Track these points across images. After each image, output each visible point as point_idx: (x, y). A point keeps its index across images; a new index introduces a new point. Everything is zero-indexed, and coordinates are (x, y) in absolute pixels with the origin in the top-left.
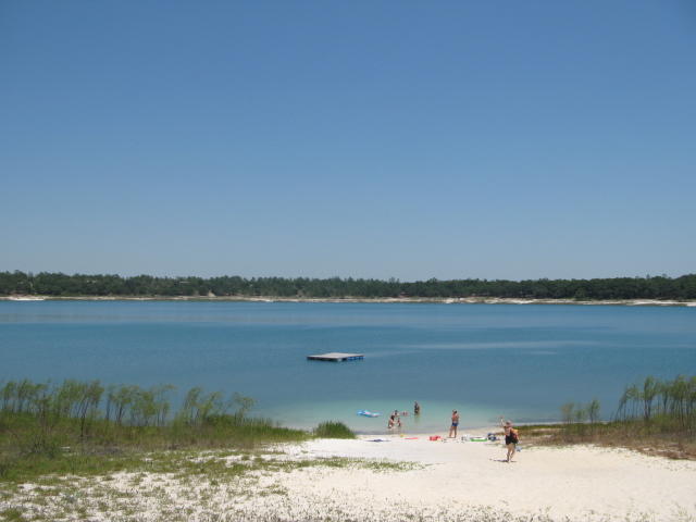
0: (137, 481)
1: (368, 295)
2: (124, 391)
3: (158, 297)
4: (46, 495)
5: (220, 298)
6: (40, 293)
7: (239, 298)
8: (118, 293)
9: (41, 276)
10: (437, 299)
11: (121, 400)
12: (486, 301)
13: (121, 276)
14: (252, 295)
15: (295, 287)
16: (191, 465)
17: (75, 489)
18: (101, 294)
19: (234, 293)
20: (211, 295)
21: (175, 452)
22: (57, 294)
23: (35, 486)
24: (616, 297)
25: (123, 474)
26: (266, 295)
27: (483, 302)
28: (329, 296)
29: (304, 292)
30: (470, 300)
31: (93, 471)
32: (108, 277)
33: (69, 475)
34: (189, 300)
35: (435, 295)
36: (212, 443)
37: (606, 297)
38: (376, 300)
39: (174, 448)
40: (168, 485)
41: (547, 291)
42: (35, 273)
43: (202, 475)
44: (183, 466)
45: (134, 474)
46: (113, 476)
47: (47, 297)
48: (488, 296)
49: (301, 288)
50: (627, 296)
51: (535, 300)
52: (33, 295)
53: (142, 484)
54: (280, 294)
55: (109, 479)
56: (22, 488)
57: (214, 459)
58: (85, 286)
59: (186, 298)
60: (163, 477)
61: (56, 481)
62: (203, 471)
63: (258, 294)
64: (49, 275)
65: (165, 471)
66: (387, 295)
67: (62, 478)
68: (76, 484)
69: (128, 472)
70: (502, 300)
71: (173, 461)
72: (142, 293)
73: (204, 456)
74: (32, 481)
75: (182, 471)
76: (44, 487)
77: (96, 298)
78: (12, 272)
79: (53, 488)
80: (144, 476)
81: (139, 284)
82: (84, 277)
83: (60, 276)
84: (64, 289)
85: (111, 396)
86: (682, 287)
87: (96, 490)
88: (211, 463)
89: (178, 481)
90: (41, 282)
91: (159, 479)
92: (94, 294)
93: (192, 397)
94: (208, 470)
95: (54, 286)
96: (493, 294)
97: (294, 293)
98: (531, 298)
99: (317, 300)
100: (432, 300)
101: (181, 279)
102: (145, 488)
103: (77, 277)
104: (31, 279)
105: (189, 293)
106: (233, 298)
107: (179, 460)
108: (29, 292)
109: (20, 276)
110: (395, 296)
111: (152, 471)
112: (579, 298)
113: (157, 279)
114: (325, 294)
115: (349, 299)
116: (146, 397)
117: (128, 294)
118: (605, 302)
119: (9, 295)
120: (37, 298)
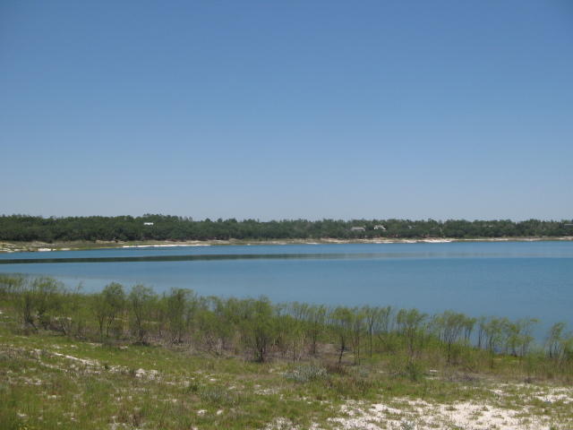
0: (476, 415)
2: (495, 323)
3: (545, 238)
4: (389, 418)
6: (448, 236)
8: (510, 234)
9: (448, 222)
11: (491, 330)
13: (513, 221)
16: (537, 403)
17: (417, 416)
18: (496, 236)
21: (528, 386)
22: (461, 236)
23: (385, 408)
25: (467, 405)
31: (441, 398)
32: (502, 222)
33: (419, 401)
36: (568, 380)
39: (529, 381)
40: (505, 424)
42: (444, 221)
43: (544, 417)
44: (529, 403)
45: (477, 407)
46: (457, 407)
47: (451, 240)
52: (442, 237)
53: (480, 419)
55: (452, 409)
56: (374, 408)
57: (564, 399)
58: (483, 229)
60: (504, 413)
61: (405, 405)
62: (546, 413)
64: (455, 222)
65: (508, 406)
67: (410, 403)
68: (420, 410)
69: (472, 404)
71: (521, 396)
72: (531, 234)
73: (556, 393)
74: (386, 401)
75: (526, 409)
76: (391, 410)
77: (492, 239)
78: (426, 220)
79: (399, 411)
80: (485, 409)
81: (527, 227)
82: (482, 223)
83: (463, 222)
84: (466, 233)
85: (482, 326)
87: (436, 419)
88: (559, 403)
89: (516, 421)
90: (448, 227)
91: (500, 416)
92: (491, 236)
93: (556, 331)
94: (553, 411)
95: (458, 230)
101: (566, 222)
102: (481, 424)
103: (476, 222)
104: (441, 225)
107: (528, 395)
108: (439, 236)
109: (432, 223)
111: (497, 406)
113: (544, 222)
116: (513, 328)
117: (519, 235)
119: (425, 238)
120: (445, 241)
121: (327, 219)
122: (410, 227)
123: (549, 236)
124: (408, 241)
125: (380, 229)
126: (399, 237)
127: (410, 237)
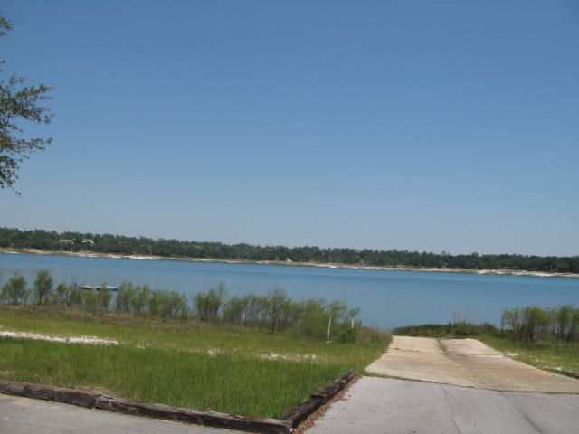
1: (416, 265)
3: (246, 261)
5: (295, 263)
6: (155, 254)
7: (311, 264)
8: (215, 256)
10: (473, 271)
12: (514, 273)
13: (223, 243)
14: (322, 262)
15: (357, 257)
18: (202, 257)
19: (307, 260)
20: (289, 261)
22: (168, 255)
26: (333, 262)
27: (510, 274)
28: (384, 265)
29: (365, 261)
30: (499, 272)
32: (213, 244)
34: (269, 264)
35: (473, 267)
38: (423, 269)
41: (569, 266)
47: (157, 257)
48: (517, 269)
49: (362, 258)
51: (556, 274)
52: (149, 255)
54: (345, 262)
58: (190, 250)
59: (267, 262)
63: (327, 261)
66: (432, 265)
70: (527, 273)
72: (234, 257)
77: (196, 260)
82: (192, 243)
83: (173, 242)
84: (174, 252)
92: (196, 257)
95: (166, 249)
96: (522, 268)
97: (357, 262)
98: (553, 272)
99: (373, 268)
100: (468, 270)
105: (271, 258)
106: (305, 264)
108: (146, 253)
110: (439, 267)
114: (381, 263)
115: (401, 268)
117: (222, 258)
119: (131, 254)
120: (151, 258)
121: (39, 229)
122: (120, 243)
123: (251, 259)
124: (114, 257)
125: (88, 243)
126: (106, 252)
127: (116, 252)
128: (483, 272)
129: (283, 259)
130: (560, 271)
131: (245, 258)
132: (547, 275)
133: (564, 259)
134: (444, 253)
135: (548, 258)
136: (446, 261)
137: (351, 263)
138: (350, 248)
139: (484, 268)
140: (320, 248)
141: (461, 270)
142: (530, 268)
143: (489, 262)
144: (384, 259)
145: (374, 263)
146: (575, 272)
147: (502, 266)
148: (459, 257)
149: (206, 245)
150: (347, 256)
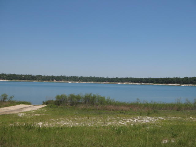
1: (98, 81)
5: (57, 81)
7: (62, 82)
10: (116, 83)
12: (129, 84)
14: (66, 81)
15: (78, 79)
20: (55, 81)
24: (164, 83)
26: (70, 81)
27: (128, 84)
29: (81, 80)
30: (125, 83)
34: (48, 82)
35: (116, 82)
37: (162, 83)
38: (100, 83)
41: (146, 81)
48: (130, 82)
49: (80, 79)
50: (168, 83)
54: (74, 81)
59: (47, 81)
63: (68, 81)
66: (103, 81)
86: (182, 81)
96: (132, 82)
97: (78, 81)
98: (141, 83)
99: (83, 83)
105: (49, 80)
106: (61, 81)
110: (105, 82)
112: (155, 83)
114: (86, 81)
115: (93, 82)
118: (161, 84)
128: (119, 83)
129: (53, 80)
130: (144, 83)
131: (40, 80)
132: (140, 84)
133: (145, 79)
134: (108, 77)
135: (140, 78)
136: (107, 80)
137: (76, 81)
138: (76, 76)
139: (120, 82)
140: (66, 76)
141: (112, 83)
142: (134, 82)
143: (121, 80)
144: (87, 80)
145: (84, 81)
146: (148, 83)
147: (126, 81)
148: (112, 78)
149: (26, 76)
150: (75, 79)
